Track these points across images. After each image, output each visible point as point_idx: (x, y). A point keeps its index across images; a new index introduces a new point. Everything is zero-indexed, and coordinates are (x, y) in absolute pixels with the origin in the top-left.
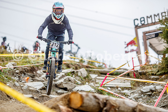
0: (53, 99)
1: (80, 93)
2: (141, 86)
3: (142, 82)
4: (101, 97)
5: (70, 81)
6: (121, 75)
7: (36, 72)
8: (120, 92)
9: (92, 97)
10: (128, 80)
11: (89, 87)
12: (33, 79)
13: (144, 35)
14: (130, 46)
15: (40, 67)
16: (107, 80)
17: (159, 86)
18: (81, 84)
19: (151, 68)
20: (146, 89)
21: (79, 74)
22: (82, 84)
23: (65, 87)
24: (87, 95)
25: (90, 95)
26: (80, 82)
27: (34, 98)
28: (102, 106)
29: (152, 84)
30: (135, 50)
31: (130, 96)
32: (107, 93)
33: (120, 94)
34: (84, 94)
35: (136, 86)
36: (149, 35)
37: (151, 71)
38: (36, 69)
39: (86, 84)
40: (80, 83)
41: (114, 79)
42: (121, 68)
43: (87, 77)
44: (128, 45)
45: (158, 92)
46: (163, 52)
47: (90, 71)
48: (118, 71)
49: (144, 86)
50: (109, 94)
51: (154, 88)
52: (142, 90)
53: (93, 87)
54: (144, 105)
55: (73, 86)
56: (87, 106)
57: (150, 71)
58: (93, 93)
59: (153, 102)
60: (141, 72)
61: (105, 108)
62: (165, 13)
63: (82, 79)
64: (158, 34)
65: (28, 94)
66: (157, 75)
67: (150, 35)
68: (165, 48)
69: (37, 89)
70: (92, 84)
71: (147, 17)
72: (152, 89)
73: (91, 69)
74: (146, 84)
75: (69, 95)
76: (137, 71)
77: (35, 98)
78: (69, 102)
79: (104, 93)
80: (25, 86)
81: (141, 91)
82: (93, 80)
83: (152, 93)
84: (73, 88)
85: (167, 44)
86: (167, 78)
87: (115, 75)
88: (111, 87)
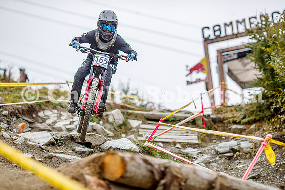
2: (214, 141)
3: (217, 136)
4: (157, 162)
5: (94, 130)
6: (182, 122)
7: (37, 114)
8: (180, 152)
9: (142, 162)
10: (193, 132)
11: (130, 141)
12: (32, 126)
13: (219, 54)
14: (194, 73)
15: (44, 106)
16: (159, 131)
17: (245, 142)
18: (113, 136)
19: (232, 111)
20: (223, 146)
21: (111, 119)
22: (115, 136)
23: (87, 141)
24: (132, 159)
25: (138, 157)
26: (111, 134)
28: (157, 177)
29: (233, 139)
30: (204, 81)
31: (196, 159)
32: (159, 153)
33: (180, 155)
35: (206, 142)
36: (227, 55)
37: (232, 116)
38: (37, 110)
39: (122, 137)
40: (111, 135)
41: (171, 129)
42: (182, 110)
43: (125, 124)
44: (191, 70)
45: (243, 152)
47: (129, 115)
48: (177, 115)
49: (221, 143)
50: (163, 155)
51: (238, 145)
52: (216, 148)
55: (102, 141)
56: (132, 178)
57: (230, 117)
59: (236, 169)
60: (215, 119)
61: (163, 182)
62: (256, 18)
63: (115, 128)
65: (26, 153)
66: (243, 124)
68: (256, 78)
69: (41, 145)
70: (132, 136)
71: (225, 24)
72: (234, 147)
73: (130, 111)
74: (224, 138)
75: (101, 156)
76: (209, 116)
77: (37, 159)
78: (100, 170)
79: (153, 152)
80: (20, 139)
81: (215, 150)
82: (134, 130)
83: (233, 155)
84: (101, 143)
85: (260, 71)
86: (259, 129)
87: (171, 121)
88: (164, 142)
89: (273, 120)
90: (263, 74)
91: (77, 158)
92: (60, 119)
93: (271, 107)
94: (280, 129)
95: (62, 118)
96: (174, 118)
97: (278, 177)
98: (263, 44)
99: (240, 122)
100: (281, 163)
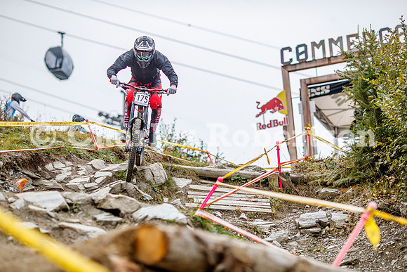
2: (294, 210)
5: (125, 191)
6: (250, 182)
7: (43, 166)
8: (246, 225)
10: (264, 197)
12: (37, 184)
13: (304, 86)
14: (268, 112)
15: (53, 155)
17: (338, 213)
18: (151, 200)
19: (320, 168)
20: (307, 219)
21: (148, 177)
22: (154, 200)
23: (114, 207)
24: (178, 235)
26: (148, 197)
27: (39, 231)
31: (268, 235)
32: (215, 226)
33: (246, 229)
35: (282, 211)
36: (315, 88)
37: (320, 175)
38: (44, 160)
39: (163, 202)
40: (148, 199)
41: (234, 193)
42: (251, 165)
43: (168, 183)
44: (264, 109)
45: (335, 227)
47: (175, 170)
48: (241, 172)
49: (303, 213)
51: (328, 217)
52: (297, 220)
55: (136, 207)
56: (176, 261)
57: (317, 176)
58: (183, 225)
59: (324, 251)
60: (296, 178)
61: (221, 267)
62: (357, 36)
63: (153, 189)
65: (26, 221)
66: (335, 188)
69: (48, 211)
70: (178, 201)
72: (322, 220)
73: (175, 165)
74: (308, 206)
76: (288, 174)
77: (43, 231)
78: (133, 249)
79: (208, 224)
80: (18, 201)
81: (295, 223)
82: (180, 191)
83: (321, 231)
84: (133, 210)
86: (358, 195)
87: (234, 181)
88: (223, 211)
89: (378, 182)
91: (100, 231)
92: (77, 174)
93: (377, 164)
94: (388, 196)
95: (80, 172)
96: (238, 176)
97: (383, 263)
98: (366, 74)
99: (331, 184)
100: (388, 243)
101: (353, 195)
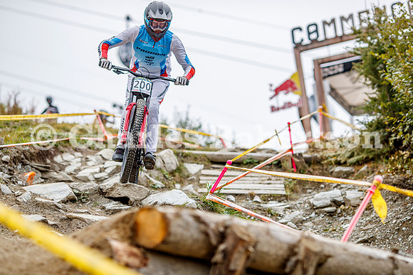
0: (94, 225)
1: (161, 209)
2: (309, 191)
3: (313, 182)
4: (213, 218)
6: (262, 164)
7: (52, 158)
8: (259, 208)
9: (191, 220)
10: (278, 178)
11: (184, 194)
12: (45, 176)
13: (317, 66)
14: (282, 94)
15: (62, 147)
16: (226, 178)
17: (353, 191)
18: (162, 188)
20: (322, 198)
21: (159, 164)
22: (166, 187)
23: (123, 195)
24: (178, 215)
25: (186, 214)
26: (159, 184)
27: (47, 223)
28: (214, 241)
29: (336, 187)
30: (295, 105)
31: (282, 217)
32: (226, 210)
33: (260, 212)
34: (170, 211)
35: (297, 192)
36: (328, 67)
37: (334, 154)
38: (52, 153)
39: (174, 188)
40: (160, 186)
41: (244, 176)
42: (261, 147)
43: (179, 170)
44: (277, 91)
45: (350, 205)
46: (363, 108)
47: (186, 156)
48: (253, 154)
49: (318, 193)
50: (232, 211)
51: (342, 195)
52: (311, 201)
53: (192, 196)
54: (318, 237)
55: (144, 194)
56: (177, 243)
57: (331, 155)
58: (193, 209)
59: (340, 230)
60: (310, 158)
61: (222, 247)
62: (367, 12)
63: (165, 176)
64: (352, 66)
65: (34, 214)
66: (350, 166)
67: (331, 68)
68: (367, 99)
69: (55, 202)
70: (190, 187)
72: (337, 199)
73: (186, 151)
74: (322, 186)
75: (133, 214)
76: (300, 154)
77: (50, 222)
78: (132, 233)
79: (219, 208)
80: (25, 194)
81: (309, 203)
82: (192, 177)
83: (338, 209)
84: (142, 198)
85: (373, 88)
86: (373, 172)
87: (246, 164)
88: (237, 195)
89: (393, 158)
90: (377, 93)
92: (86, 165)
93: (390, 139)
94: (402, 171)
95: (89, 163)
96: (250, 159)
97: (400, 240)
98: (376, 50)
99: (345, 163)
100: (404, 219)
101: (368, 172)
